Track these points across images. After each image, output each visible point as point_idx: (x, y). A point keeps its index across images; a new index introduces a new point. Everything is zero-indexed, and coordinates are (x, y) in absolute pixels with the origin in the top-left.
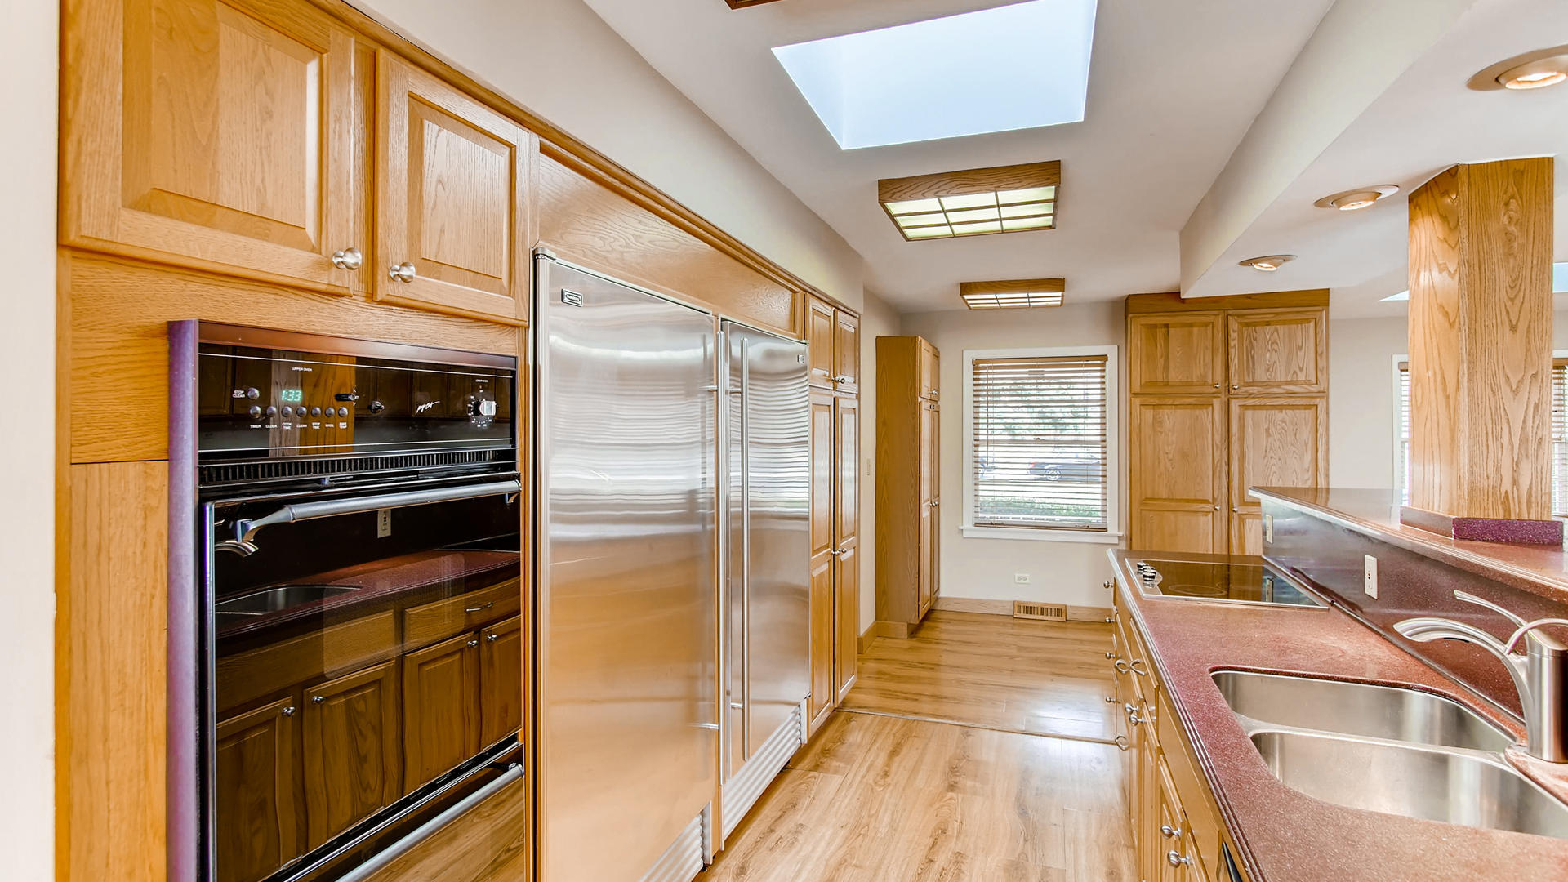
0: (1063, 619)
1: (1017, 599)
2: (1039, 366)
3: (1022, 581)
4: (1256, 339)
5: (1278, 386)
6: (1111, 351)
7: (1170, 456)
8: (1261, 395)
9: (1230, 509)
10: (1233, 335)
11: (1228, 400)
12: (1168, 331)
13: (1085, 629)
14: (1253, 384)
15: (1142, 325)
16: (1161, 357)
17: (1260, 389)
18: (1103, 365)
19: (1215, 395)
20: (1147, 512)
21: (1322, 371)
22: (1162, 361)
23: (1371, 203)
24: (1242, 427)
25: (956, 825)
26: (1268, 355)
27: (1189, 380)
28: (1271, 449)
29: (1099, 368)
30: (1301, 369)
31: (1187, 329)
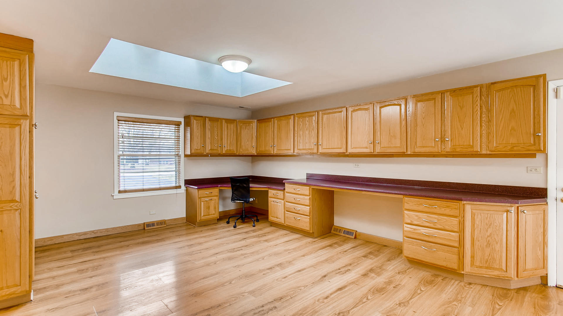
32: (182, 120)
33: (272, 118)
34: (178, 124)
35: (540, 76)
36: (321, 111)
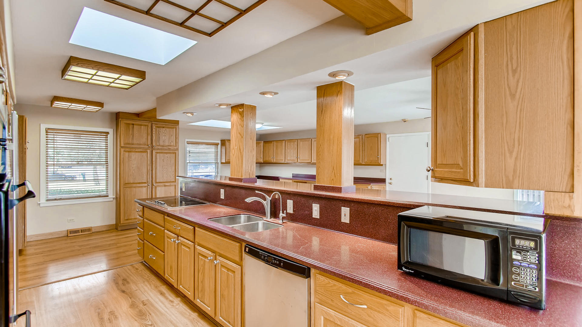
0: (91, 232)
1: (70, 228)
2: (80, 134)
3: (71, 221)
4: (160, 132)
5: (166, 147)
6: (111, 131)
7: (134, 169)
8: (161, 149)
9: (152, 185)
10: (154, 130)
11: (152, 150)
12: (134, 126)
13: (102, 234)
14: (159, 145)
15: (125, 123)
16: (131, 135)
17: (161, 147)
18: (107, 136)
19: (148, 148)
20: (126, 188)
21: (177, 143)
22: (131, 136)
23: (226, 107)
24: (156, 159)
25: (103, 305)
26: (164, 137)
27: (140, 143)
28: (164, 165)
29: (105, 137)
30: (172, 142)
31: (140, 126)
32: (220, 142)
33: (273, 141)
34: (217, 144)
35: (379, 134)
36: (299, 139)
